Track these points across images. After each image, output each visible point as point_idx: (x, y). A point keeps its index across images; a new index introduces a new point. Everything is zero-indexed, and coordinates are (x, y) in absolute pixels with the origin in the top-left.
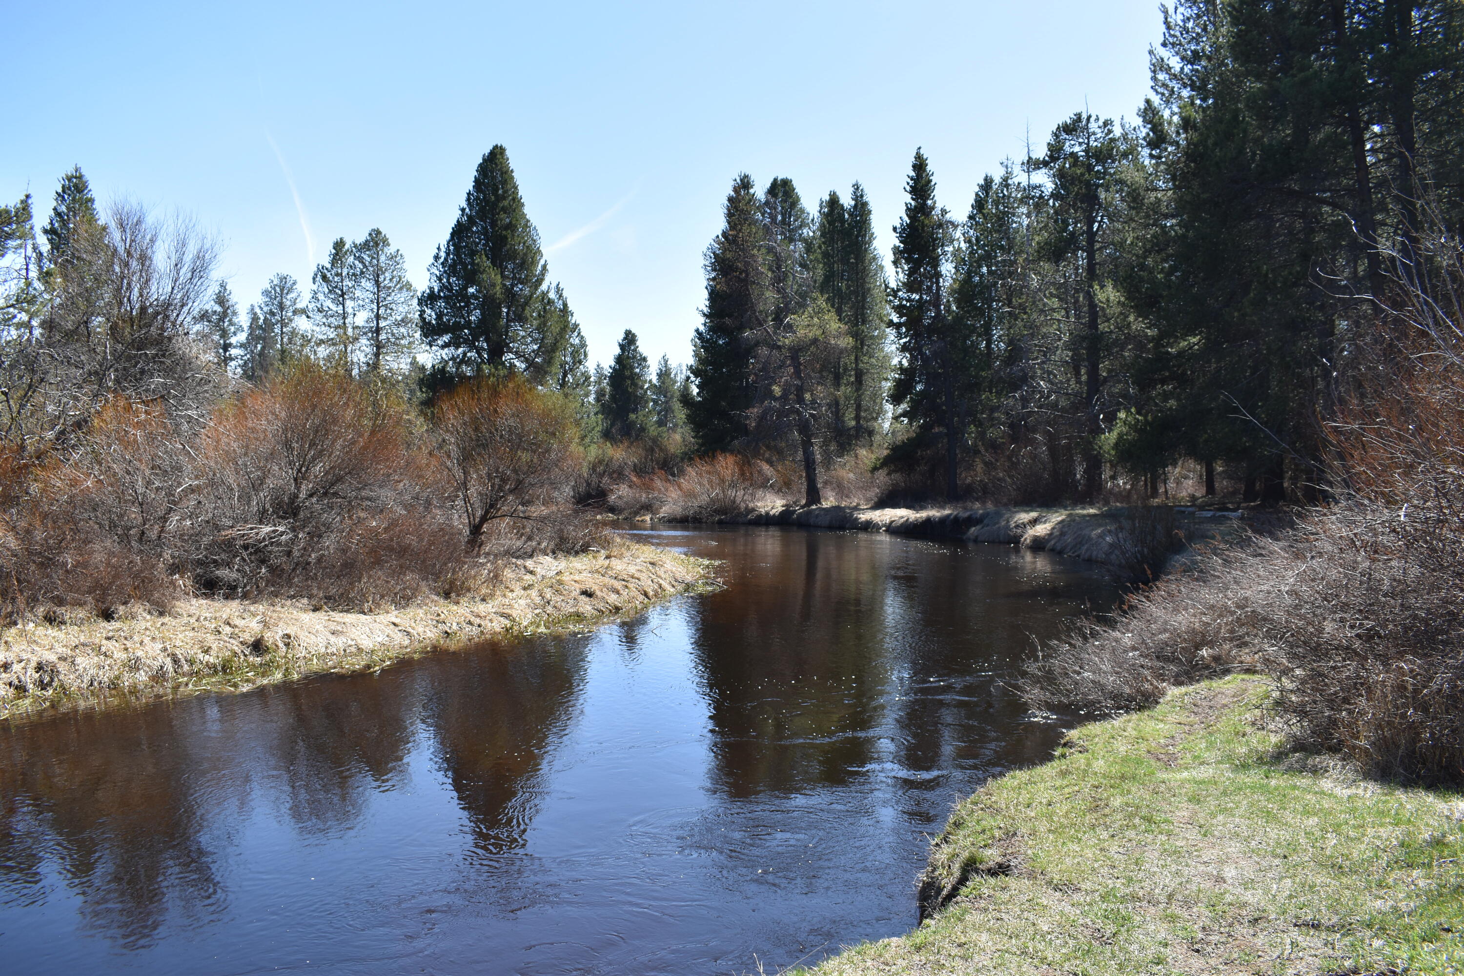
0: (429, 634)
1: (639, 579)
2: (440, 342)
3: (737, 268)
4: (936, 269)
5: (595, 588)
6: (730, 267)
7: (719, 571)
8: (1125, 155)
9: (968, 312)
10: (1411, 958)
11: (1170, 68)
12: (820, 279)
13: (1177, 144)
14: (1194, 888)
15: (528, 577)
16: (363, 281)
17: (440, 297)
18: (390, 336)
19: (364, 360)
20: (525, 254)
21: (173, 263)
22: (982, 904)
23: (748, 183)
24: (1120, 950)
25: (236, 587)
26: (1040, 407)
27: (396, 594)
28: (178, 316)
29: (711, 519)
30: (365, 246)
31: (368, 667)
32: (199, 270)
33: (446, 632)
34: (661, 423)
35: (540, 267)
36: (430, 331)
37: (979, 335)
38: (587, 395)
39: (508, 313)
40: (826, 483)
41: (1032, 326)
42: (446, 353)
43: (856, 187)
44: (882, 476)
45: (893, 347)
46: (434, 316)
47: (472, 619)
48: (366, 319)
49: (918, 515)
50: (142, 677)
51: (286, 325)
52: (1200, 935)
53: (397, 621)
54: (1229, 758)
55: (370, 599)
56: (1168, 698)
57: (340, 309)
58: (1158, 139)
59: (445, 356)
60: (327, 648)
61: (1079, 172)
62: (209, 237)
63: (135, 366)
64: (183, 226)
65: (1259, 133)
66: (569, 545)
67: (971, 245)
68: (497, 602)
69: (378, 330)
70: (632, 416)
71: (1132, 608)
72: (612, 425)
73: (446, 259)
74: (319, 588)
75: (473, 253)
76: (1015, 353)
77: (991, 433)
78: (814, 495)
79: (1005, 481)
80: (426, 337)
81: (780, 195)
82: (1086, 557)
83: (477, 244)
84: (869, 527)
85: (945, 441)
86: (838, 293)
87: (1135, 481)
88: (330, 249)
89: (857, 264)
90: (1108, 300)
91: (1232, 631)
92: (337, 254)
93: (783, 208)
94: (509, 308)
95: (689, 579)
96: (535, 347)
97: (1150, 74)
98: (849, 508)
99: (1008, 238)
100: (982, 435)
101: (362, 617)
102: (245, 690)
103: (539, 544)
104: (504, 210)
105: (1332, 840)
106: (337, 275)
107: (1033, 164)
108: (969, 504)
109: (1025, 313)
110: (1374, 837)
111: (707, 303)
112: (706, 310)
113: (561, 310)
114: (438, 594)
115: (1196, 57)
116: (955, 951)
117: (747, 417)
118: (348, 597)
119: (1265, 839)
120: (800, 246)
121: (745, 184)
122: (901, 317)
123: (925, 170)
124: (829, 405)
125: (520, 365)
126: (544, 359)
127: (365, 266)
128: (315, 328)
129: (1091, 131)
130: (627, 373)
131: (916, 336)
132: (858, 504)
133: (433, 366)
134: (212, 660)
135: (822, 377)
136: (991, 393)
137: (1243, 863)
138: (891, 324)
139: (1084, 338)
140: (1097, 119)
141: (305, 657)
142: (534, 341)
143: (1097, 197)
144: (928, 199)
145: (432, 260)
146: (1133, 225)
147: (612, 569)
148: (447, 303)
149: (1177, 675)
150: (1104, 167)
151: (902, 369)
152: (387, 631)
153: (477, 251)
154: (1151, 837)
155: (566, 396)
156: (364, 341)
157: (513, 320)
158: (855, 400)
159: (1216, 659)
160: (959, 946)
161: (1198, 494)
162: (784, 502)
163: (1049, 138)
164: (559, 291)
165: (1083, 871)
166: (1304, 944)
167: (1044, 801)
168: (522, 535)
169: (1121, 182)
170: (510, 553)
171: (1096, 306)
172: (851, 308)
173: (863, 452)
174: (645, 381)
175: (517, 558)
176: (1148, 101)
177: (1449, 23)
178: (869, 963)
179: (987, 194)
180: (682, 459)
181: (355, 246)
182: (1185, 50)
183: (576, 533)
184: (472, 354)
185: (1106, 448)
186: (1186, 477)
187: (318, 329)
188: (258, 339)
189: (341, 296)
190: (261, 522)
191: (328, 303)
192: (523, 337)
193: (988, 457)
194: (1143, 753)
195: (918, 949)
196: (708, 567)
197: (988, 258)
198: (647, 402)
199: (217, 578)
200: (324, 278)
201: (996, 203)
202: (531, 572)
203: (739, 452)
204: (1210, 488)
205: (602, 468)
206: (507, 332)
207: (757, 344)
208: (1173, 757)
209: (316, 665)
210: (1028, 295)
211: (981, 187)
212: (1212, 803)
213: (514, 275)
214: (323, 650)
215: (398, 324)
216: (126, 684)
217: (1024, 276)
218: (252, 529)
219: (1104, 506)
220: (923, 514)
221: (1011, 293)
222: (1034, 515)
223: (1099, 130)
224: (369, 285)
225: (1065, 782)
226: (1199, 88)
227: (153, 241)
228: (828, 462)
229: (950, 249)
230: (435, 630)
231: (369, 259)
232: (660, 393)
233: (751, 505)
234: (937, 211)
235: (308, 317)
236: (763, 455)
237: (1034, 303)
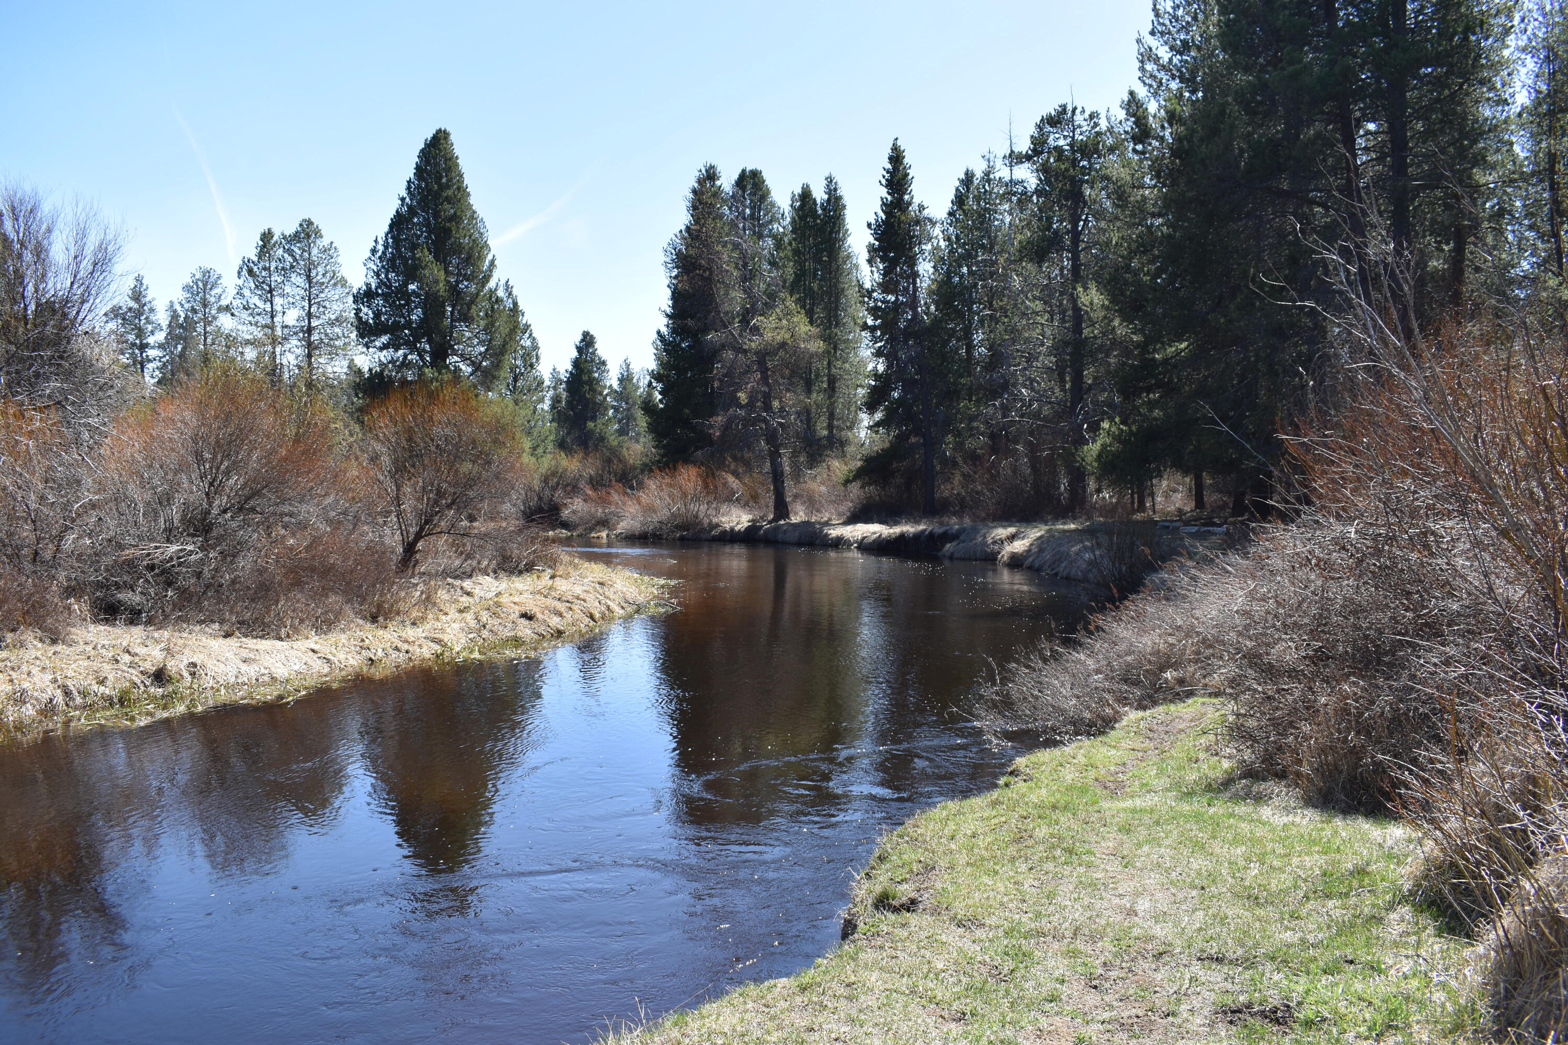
0: (352, 662)
1: (584, 601)
2: (378, 344)
3: (700, 265)
4: (912, 268)
5: (536, 610)
6: (693, 264)
7: (674, 592)
8: (1112, 150)
9: (947, 314)
10: (1307, 992)
11: (1159, 58)
12: (791, 278)
13: (1162, 139)
14: (1103, 922)
15: (465, 599)
16: (293, 276)
17: (378, 295)
18: (323, 336)
19: (295, 362)
20: (471, 248)
21: (73, 254)
22: (879, 941)
23: (714, 174)
24: (1015, 987)
25: (140, 612)
26: (1022, 416)
27: (317, 618)
28: (78, 313)
29: (671, 536)
30: (296, 237)
31: (281, 697)
32: (101, 263)
33: (371, 659)
34: (622, 432)
35: (487, 263)
36: (367, 331)
37: (958, 340)
38: (541, 400)
39: (452, 312)
40: (796, 496)
41: (1013, 330)
42: (385, 356)
43: (830, 180)
44: (855, 489)
45: (868, 353)
46: (371, 315)
47: (400, 645)
48: (296, 317)
49: (891, 531)
50: (29, 711)
51: (210, 323)
52: (1100, 971)
53: (316, 647)
54: (1177, 785)
55: (289, 623)
56: (1124, 723)
57: (268, 307)
58: (1142, 133)
59: (383, 359)
60: (237, 677)
61: (1063, 167)
62: (112, 227)
63: (29, 369)
64: (83, 215)
65: (1250, 129)
66: (513, 564)
67: (951, 244)
68: (428, 626)
69: (310, 330)
70: (590, 425)
71: (1098, 628)
72: (568, 433)
73: (384, 253)
74: (231, 612)
75: (414, 247)
76: (997, 358)
77: (970, 444)
78: (782, 509)
79: (984, 494)
80: (363, 338)
81: (749, 187)
82: (1064, 574)
83: (419, 237)
84: (839, 543)
85: (922, 451)
86: (810, 293)
87: (1121, 496)
88: (256, 240)
89: (830, 262)
90: (1091, 304)
91: (1198, 653)
92: (264, 246)
93: (751, 201)
94: (453, 307)
95: (641, 599)
96: (483, 349)
97: (1138, 64)
98: (819, 523)
99: (989, 237)
100: (959, 446)
101: (278, 643)
102: (142, 724)
103: (479, 563)
104: (448, 200)
105: (1254, 869)
106: (265, 269)
107: (1015, 158)
108: (945, 519)
109: (1006, 316)
110: (1298, 867)
111: (670, 303)
112: (669, 310)
113: (511, 310)
114: (364, 618)
115: (1185, 47)
116: (841, 991)
117: (711, 426)
118: (263, 623)
119: (1187, 870)
120: (770, 242)
121: (710, 175)
122: (876, 319)
123: (901, 163)
124: (799, 414)
125: (466, 369)
126: (492, 363)
127: (295, 260)
128: (240, 327)
129: (1076, 123)
130: (585, 378)
131: (892, 340)
132: (830, 519)
133: (370, 370)
134: (107, 692)
135: (792, 384)
136: (970, 400)
137: (1159, 895)
138: (865, 327)
139: (1066, 344)
140: (1083, 111)
141: (212, 688)
142: (481, 343)
143: (1081, 194)
144: (904, 193)
145: (369, 254)
146: (1118, 224)
147: (556, 590)
148: (386, 301)
149: (1142, 699)
150: (1089, 162)
151: (876, 375)
152: (305, 660)
153: (419, 245)
154: (1069, 869)
155: (516, 402)
156: (294, 342)
157: (459, 320)
158: (828, 408)
159: (1181, 681)
160: (848, 986)
161: (1187, 509)
162: (751, 517)
163: (1032, 130)
164: (508, 288)
165: (991, 906)
166: (1203, 979)
167: (969, 832)
168: (462, 553)
169: (1107, 178)
170: (446, 573)
171: (1081, 310)
172: (824, 309)
173: (836, 464)
174: (605, 387)
175: (455, 578)
176: (1132, 93)
177: (1445, 15)
178: (750, 1005)
179: (968, 189)
180: (642, 471)
181: (285, 238)
182: (1174, 40)
183: (520, 552)
184: (413, 357)
185: (1089, 459)
186: (1175, 491)
187: (245, 328)
188: (178, 338)
189: (270, 293)
190: (168, 541)
191: (255, 300)
192: (469, 338)
193: (966, 469)
194: (1090, 781)
195: (803, 989)
196: (663, 587)
197: (968, 257)
198: (606, 409)
199: (119, 602)
200: (250, 272)
201: (978, 199)
202: (468, 594)
203: (702, 464)
204: (1199, 502)
205: (554, 480)
206: (452, 333)
207: (723, 346)
208: (1121, 785)
209: (224, 696)
210: (1009, 297)
211: (961, 181)
212: (1143, 832)
213: (459, 270)
214: (232, 680)
215: (332, 324)
216: (11, 718)
217: (1005, 277)
218: (156, 548)
219: (1086, 520)
220: (897, 530)
221: (992, 294)
222: (1012, 530)
223: (1084, 123)
224: (300, 281)
225: (994, 813)
226: (1188, 80)
227: (49, 231)
228: (797, 475)
229: (928, 247)
230: (358, 657)
231: (299, 252)
232: (622, 399)
233: (715, 520)
234: (914, 207)
235: (233, 315)
236: (729, 466)
237: (1016, 305)
